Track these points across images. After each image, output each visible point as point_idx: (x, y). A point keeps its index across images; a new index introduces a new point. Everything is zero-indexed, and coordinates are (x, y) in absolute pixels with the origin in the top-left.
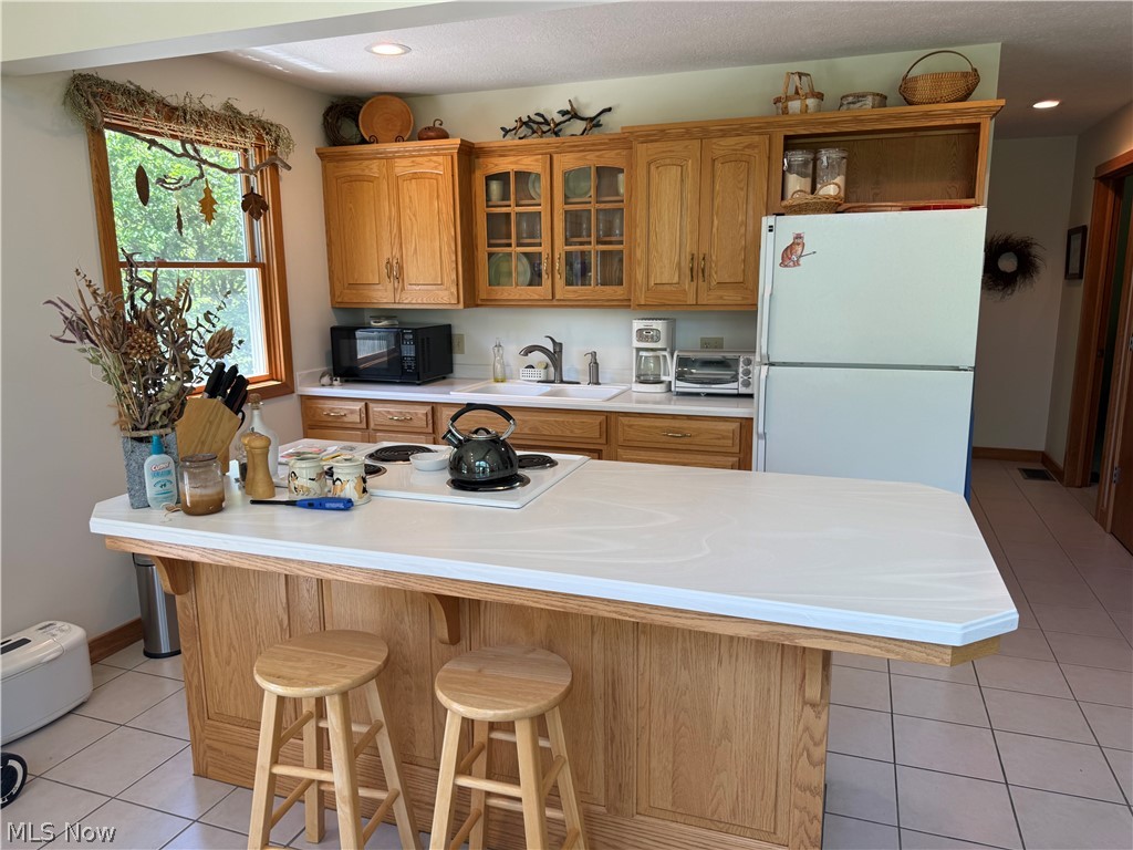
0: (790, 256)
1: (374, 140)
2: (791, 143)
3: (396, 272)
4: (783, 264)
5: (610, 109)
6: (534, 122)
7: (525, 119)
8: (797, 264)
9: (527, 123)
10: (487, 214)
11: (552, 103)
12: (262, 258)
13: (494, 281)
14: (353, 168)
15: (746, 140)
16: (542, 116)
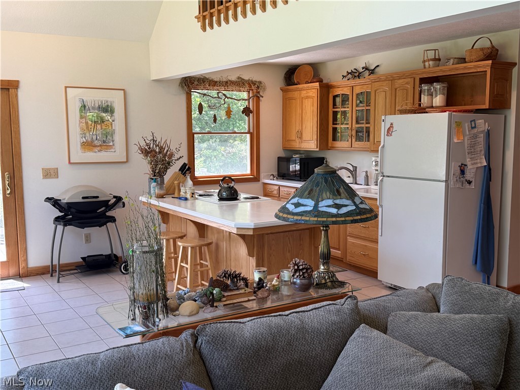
0: (389, 132)
1: (299, 84)
2: (423, 81)
3: (300, 135)
4: (387, 135)
5: (378, 66)
6: (353, 72)
7: (350, 71)
8: (391, 135)
9: (351, 73)
10: (333, 112)
11: (360, 65)
12: (251, 131)
13: (334, 139)
14: (290, 95)
15: (406, 80)
16: (356, 70)
